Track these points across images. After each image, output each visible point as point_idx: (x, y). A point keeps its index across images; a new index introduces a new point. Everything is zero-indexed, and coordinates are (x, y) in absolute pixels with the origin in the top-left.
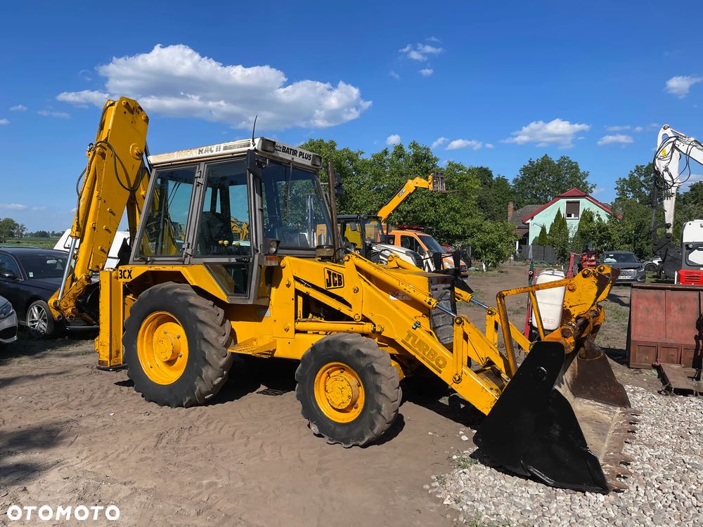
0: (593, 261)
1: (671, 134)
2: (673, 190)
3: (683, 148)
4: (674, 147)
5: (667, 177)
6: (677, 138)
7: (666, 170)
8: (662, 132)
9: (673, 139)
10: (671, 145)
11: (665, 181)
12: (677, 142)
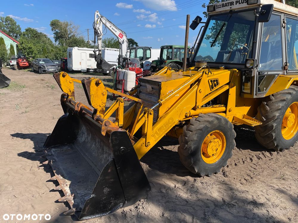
0: (25, 62)
1: (99, 15)
2: (101, 37)
3: (104, 21)
4: (101, 20)
5: (99, 32)
6: (102, 17)
7: (99, 29)
8: (96, 13)
9: (101, 17)
10: (99, 19)
11: (99, 34)
12: (102, 19)
